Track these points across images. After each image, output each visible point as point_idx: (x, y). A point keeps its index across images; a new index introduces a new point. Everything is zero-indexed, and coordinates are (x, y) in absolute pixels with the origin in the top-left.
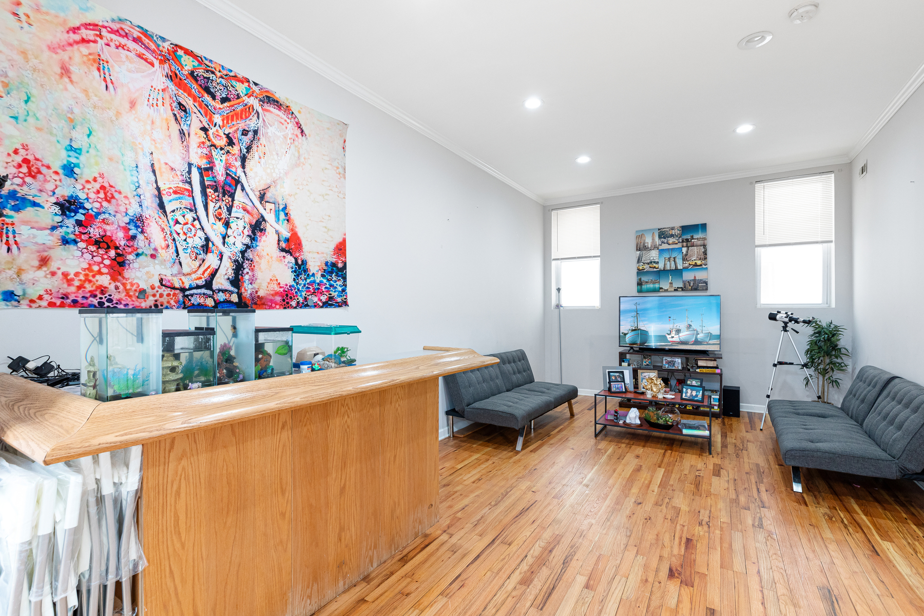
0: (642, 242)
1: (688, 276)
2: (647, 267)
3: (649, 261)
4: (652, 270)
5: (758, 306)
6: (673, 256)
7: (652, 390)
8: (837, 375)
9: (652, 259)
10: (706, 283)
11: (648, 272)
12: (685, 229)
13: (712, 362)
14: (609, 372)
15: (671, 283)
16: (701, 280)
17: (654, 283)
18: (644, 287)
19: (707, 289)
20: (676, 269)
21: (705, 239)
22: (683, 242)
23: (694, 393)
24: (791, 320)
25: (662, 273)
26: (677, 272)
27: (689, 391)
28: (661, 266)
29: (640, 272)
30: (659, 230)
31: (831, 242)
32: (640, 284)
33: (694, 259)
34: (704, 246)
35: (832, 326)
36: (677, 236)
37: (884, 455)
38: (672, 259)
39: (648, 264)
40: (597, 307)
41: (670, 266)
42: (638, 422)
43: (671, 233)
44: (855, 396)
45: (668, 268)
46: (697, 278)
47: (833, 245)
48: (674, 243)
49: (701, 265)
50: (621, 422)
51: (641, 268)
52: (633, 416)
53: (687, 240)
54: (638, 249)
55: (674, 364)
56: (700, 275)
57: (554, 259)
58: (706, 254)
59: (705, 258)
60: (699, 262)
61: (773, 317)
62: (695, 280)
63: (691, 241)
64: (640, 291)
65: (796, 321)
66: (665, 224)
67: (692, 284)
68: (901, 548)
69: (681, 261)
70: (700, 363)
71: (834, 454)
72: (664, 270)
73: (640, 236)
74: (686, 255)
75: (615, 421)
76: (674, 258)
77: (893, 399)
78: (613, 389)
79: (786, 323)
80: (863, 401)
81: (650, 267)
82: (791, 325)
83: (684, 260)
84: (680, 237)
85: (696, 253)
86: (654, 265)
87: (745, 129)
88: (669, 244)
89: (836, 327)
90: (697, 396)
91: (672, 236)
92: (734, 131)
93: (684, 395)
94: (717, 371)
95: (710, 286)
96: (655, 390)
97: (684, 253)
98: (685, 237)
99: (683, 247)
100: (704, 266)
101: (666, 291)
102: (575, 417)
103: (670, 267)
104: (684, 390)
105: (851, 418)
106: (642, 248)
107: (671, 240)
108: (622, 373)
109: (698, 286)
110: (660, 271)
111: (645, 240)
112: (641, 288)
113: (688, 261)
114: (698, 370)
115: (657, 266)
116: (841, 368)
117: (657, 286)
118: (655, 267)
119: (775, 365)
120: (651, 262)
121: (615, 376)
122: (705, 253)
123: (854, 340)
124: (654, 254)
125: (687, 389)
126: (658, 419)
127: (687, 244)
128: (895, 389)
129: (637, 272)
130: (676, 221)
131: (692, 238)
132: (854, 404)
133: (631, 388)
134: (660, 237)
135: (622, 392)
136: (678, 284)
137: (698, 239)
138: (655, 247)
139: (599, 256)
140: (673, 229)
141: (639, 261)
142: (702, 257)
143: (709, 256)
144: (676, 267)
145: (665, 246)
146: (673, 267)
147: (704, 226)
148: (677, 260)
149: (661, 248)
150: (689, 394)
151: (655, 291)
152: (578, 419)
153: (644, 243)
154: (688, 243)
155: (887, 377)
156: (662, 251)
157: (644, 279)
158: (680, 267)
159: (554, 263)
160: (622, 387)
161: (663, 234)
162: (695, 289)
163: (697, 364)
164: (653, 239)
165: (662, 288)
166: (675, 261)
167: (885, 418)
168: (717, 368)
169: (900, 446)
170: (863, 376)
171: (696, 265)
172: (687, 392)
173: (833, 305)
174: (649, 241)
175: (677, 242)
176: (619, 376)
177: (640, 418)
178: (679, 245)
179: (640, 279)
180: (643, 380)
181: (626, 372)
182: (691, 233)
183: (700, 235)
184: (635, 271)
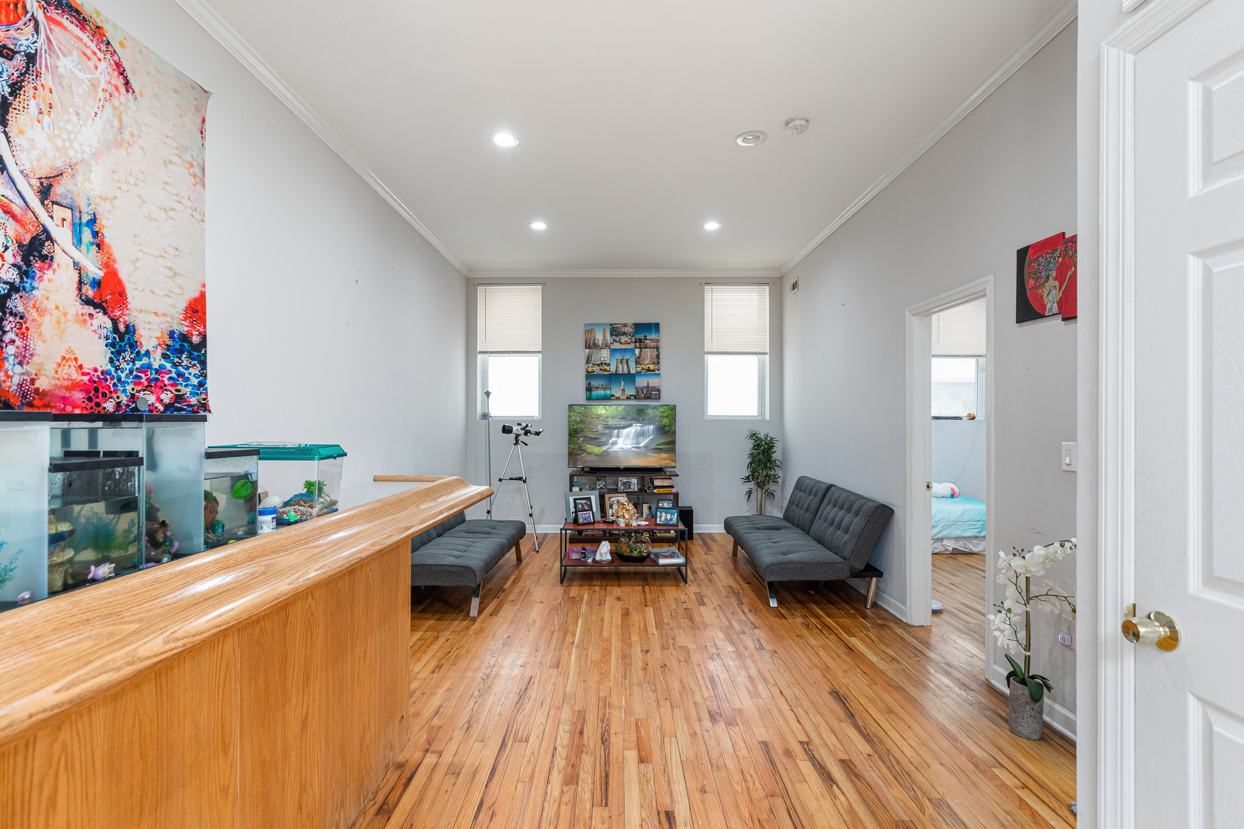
0: (592, 338)
1: (641, 382)
2: (596, 369)
3: (599, 362)
4: (602, 373)
5: (706, 418)
6: (626, 358)
7: (624, 517)
8: (772, 487)
9: (602, 359)
10: (659, 391)
11: (598, 376)
12: (639, 327)
13: (668, 481)
14: (575, 500)
15: (623, 390)
16: (654, 387)
17: (605, 389)
18: (595, 393)
19: (659, 398)
20: (629, 373)
21: (658, 341)
22: (636, 342)
23: (669, 517)
25: (613, 378)
26: (630, 377)
27: (664, 515)
28: (613, 369)
29: (589, 375)
30: (611, 325)
31: (766, 354)
32: (589, 389)
33: (648, 362)
34: (657, 348)
35: (769, 439)
36: (630, 335)
37: (837, 558)
38: (625, 362)
39: (599, 365)
40: (537, 417)
41: (622, 369)
42: (609, 557)
43: (623, 330)
44: (797, 506)
45: (620, 371)
46: (650, 385)
47: (767, 357)
48: (626, 343)
49: (654, 370)
50: (590, 560)
51: (590, 370)
52: (604, 551)
53: (640, 340)
54: (588, 346)
55: (630, 486)
56: (653, 382)
57: (480, 352)
58: (659, 358)
59: (658, 363)
60: (652, 367)
62: (648, 387)
63: (644, 342)
64: (589, 398)
66: (618, 319)
67: (645, 392)
68: (863, 641)
69: (634, 364)
70: (657, 483)
71: (804, 563)
72: (616, 374)
73: (589, 330)
74: (639, 357)
75: (582, 559)
76: (627, 360)
77: (835, 506)
78: (581, 521)
80: (807, 510)
81: (601, 370)
83: (636, 363)
84: (633, 336)
85: (649, 356)
86: (606, 367)
87: (712, 226)
88: (621, 344)
89: (772, 439)
90: (671, 519)
91: (624, 334)
92: (702, 226)
93: (658, 519)
94: (673, 490)
95: (663, 394)
96: (627, 516)
97: (637, 355)
98: (638, 336)
99: (636, 348)
100: (657, 372)
101: (618, 398)
102: (524, 563)
103: (623, 371)
104: (658, 514)
105: (798, 526)
106: (591, 345)
107: (624, 339)
108: (589, 499)
109: (651, 394)
110: (612, 374)
111: (595, 336)
112: (591, 394)
113: (641, 365)
114: (655, 491)
115: (608, 368)
116: (774, 479)
117: (608, 392)
118: (606, 370)
120: (602, 364)
121: (581, 504)
123: (784, 452)
124: (605, 354)
125: (661, 513)
126: (632, 552)
127: (640, 345)
128: (835, 497)
129: (586, 375)
130: (629, 317)
131: (645, 337)
132: (799, 513)
133: (598, 518)
134: (612, 335)
135: (590, 523)
136: (631, 391)
137: (651, 340)
138: (607, 346)
139: (540, 352)
140: (625, 325)
141: (588, 361)
142: (655, 361)
143: (662, 360)
144: (629, 371)
145: (617, 346)
146: (626, 371)
147: (657, 326)
148: (630, 363)
149: (612, 347)
150: (663, 519)
152: (527, 564)
153: (594, 340)
154: (641, 343)
155: (823, 487)
156: (613, 351)
157: (595, 383)
158: (633, 371)
159: (479, 356)
160: (589, 517)
161: (615, 331)
162: (648, 397)
163: (653, 484)
164: (604, 336)
165: (613, 396)
166: (627, 364)
167: (832, 523)
168: (672, 487)
169: (849, 547)
170: (801, 484)
171: (649, 370)
172: (661, 516)
173: (767, 417)
174: (599, 337)
175: (629, 341)
176: (586, 504)
177: (611, 553)
178: (632, 346)
179: (590, 384)
180: (611, 507)
181: (593, 498)
182: (644, 331)
183: (652, 336)
184: (584, 374)
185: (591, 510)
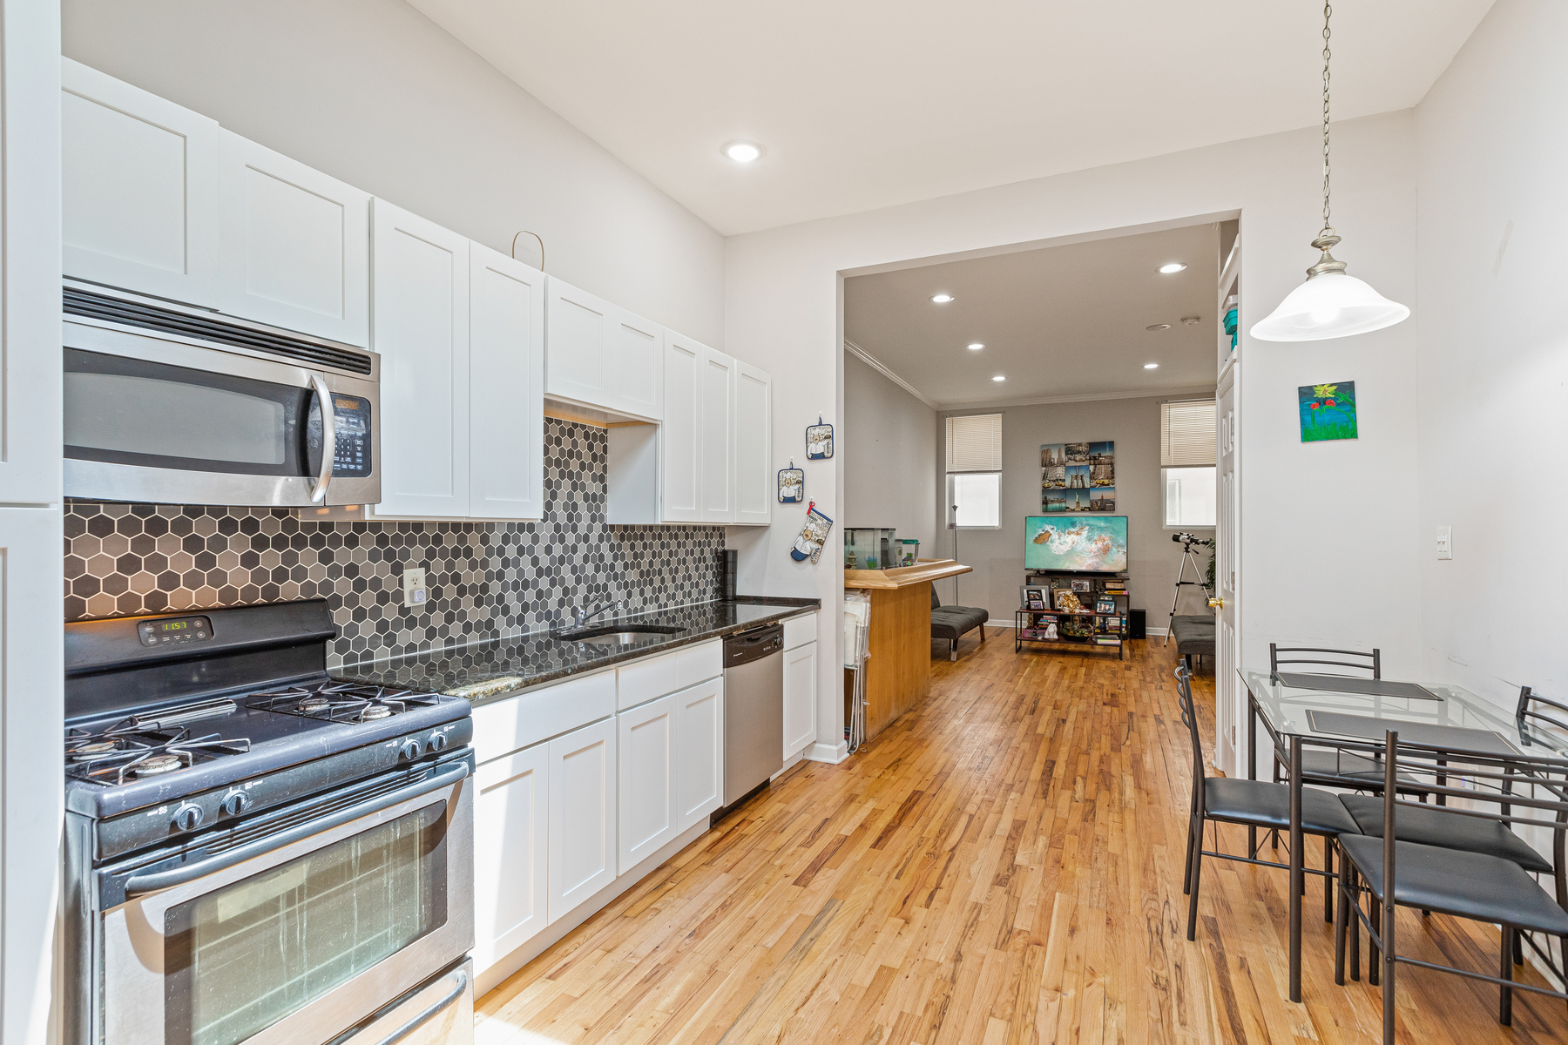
0: (1048, 457)
1: (1096, 495)
2: (1052, 485)
3: (1055, 479)
4: (1058, 488)
5: (1164, 528)
6: (1080, 474)
7: (1069, 606)
9: (1058, 476)
10: (1113, 503)
11: (1054, 491)
12: (1093, 446)
13: (1120, 584)
14: (1028, 591)
15: (1078, 503)
16: (1108, 500)
17: (1060, 502)
18: (1050, 506)
19: (1114, 510)
20: (1084, 487)
21: (1112, 457)
22: (1090, 459)
23: (1107, 607)
24: (1192, 541)
25: (1068, 492)
26: (1084, 491)
27: (1103, 606)
28: (1068, 484)
29: (1045, 490)
30: (1065, 445)
32: (1045, 502)
33: (1101, 478)
34: (1112, 464)
36: (1084, 453)
38: (1079, 477)
39: (1054, 481)
40: (996, 527)
41: (1077, 484)
42: (1056, 637)
43: (1078, 449)
45: (1075, 486)
46: (1105, 498)
48: (1081, 460)
49: (1108, 485)
50: (1040, 638)
51: (1046, 485)
52: (1052, 631)
53: (1095, 458)
54: (1044, 464)
55: (1082, 588)
56: (1107, 495)
57: (948, 473)
59: (1113, 478)
60: (1106, 482)
61: (1176, 539)
62: (1102, 500)
63: (1098, 459)
64: (1045, 511)
65: (1197, 542)
66: (1073, 439)
67: (1099, 505)
69: (1088, 479)
70: (1109, 586)
72: (1071, 488)
73: (1045, 451)
74: (1094, 473)
75: (1034, 637)
76: (1082, 476)
78: (1033, 607)
79: (1188, 544)
81: (1056, 485)
82: (1192, 546)
83: (1091, 478)
84: (1087, 454)
85: (1103, 471)
86: (1061, 483)
87: (1151, 366)
88: (1076, 461)
90: (1109, 609)
91: (1079, 452)
93: (1098, 610)
94: (1124, 593)
95: (1118, 506)
96: (1071, 606)
97: (1092, 471)
98: (1092, 454)
99: (1090, 464)
100: (1111, 486)
101: (1073, 510)
102: (986, 641)
104: (1099, 604)
106: (1047, 463)
107: (1078, 457)
108: (1040, 591)
109: (1105, 507)
110: (1067, 489)
111: (1051, 456)
112: (1047, 507)
113: (1095, 480)
114: (1106, 593)
115: (1063, 484)
117: (1063, 505)
118: (1061, 485)
119: (1178, 585)
120: (1057, 480)
121: (1034, 595)
122: (1113, 472)
124: (1060, 471)
125: (1101, 604)
126: (1074, 633)
127: (1094, 462)
129: (1043, 491)
130: (1082, 437)
131: (1100, 454)
133: (1048, 606)
134: (1067, 454)
135: (1041, 610)
136: (1085, 504)
137: (1105, 457)
138: (1061, 464)
139: (1000, 471)
140: (1080, 445)
141: (1044, 478)
142: (1110, 475)
143: (1116, 475)
144: (1083, 485)
145: (1072, 463)
146: (1080, 485)
147: (1111, 444)
148: (1085, 479)
149: (1067, 464)
150: (1102, 609)
151: (1061, 510)
152: (989, 643)
153: (1050, 459)
154: (1095, 460)
156: (1068, 469)
157: (1050, 497)
158: (1087, 486)
159: (947, 476)
160: (1039, 605)
161: (1070, 450)
162: (1103, 509)
163: (1105, 586)
164: (1060, 455)
165: (1068, 508)
166: (1082, 479)
168: (1124, 590)
171: (1103, 484)
172: (1100, 607)
174: (1055, 456)
175: (1084, 459)
176: (1038, 595)
177: (1058, 633)
178: (1087, 463)
179: (1046, 498)
180: (1059, 598)
181: (1043, 591)
182: (1098, 450)
183: (1108, 453)
184: (1040, 489)
185: (1042, 600)
